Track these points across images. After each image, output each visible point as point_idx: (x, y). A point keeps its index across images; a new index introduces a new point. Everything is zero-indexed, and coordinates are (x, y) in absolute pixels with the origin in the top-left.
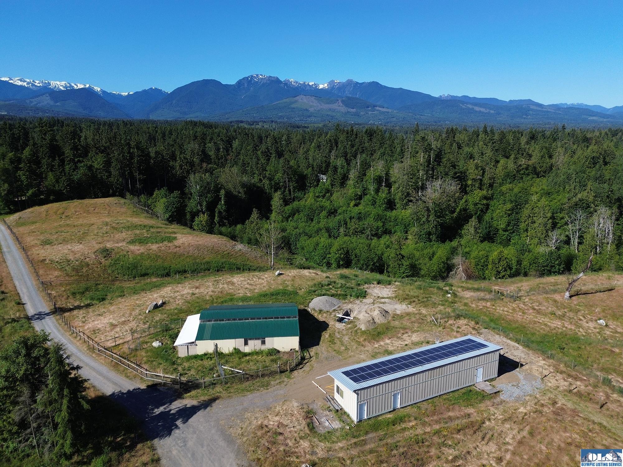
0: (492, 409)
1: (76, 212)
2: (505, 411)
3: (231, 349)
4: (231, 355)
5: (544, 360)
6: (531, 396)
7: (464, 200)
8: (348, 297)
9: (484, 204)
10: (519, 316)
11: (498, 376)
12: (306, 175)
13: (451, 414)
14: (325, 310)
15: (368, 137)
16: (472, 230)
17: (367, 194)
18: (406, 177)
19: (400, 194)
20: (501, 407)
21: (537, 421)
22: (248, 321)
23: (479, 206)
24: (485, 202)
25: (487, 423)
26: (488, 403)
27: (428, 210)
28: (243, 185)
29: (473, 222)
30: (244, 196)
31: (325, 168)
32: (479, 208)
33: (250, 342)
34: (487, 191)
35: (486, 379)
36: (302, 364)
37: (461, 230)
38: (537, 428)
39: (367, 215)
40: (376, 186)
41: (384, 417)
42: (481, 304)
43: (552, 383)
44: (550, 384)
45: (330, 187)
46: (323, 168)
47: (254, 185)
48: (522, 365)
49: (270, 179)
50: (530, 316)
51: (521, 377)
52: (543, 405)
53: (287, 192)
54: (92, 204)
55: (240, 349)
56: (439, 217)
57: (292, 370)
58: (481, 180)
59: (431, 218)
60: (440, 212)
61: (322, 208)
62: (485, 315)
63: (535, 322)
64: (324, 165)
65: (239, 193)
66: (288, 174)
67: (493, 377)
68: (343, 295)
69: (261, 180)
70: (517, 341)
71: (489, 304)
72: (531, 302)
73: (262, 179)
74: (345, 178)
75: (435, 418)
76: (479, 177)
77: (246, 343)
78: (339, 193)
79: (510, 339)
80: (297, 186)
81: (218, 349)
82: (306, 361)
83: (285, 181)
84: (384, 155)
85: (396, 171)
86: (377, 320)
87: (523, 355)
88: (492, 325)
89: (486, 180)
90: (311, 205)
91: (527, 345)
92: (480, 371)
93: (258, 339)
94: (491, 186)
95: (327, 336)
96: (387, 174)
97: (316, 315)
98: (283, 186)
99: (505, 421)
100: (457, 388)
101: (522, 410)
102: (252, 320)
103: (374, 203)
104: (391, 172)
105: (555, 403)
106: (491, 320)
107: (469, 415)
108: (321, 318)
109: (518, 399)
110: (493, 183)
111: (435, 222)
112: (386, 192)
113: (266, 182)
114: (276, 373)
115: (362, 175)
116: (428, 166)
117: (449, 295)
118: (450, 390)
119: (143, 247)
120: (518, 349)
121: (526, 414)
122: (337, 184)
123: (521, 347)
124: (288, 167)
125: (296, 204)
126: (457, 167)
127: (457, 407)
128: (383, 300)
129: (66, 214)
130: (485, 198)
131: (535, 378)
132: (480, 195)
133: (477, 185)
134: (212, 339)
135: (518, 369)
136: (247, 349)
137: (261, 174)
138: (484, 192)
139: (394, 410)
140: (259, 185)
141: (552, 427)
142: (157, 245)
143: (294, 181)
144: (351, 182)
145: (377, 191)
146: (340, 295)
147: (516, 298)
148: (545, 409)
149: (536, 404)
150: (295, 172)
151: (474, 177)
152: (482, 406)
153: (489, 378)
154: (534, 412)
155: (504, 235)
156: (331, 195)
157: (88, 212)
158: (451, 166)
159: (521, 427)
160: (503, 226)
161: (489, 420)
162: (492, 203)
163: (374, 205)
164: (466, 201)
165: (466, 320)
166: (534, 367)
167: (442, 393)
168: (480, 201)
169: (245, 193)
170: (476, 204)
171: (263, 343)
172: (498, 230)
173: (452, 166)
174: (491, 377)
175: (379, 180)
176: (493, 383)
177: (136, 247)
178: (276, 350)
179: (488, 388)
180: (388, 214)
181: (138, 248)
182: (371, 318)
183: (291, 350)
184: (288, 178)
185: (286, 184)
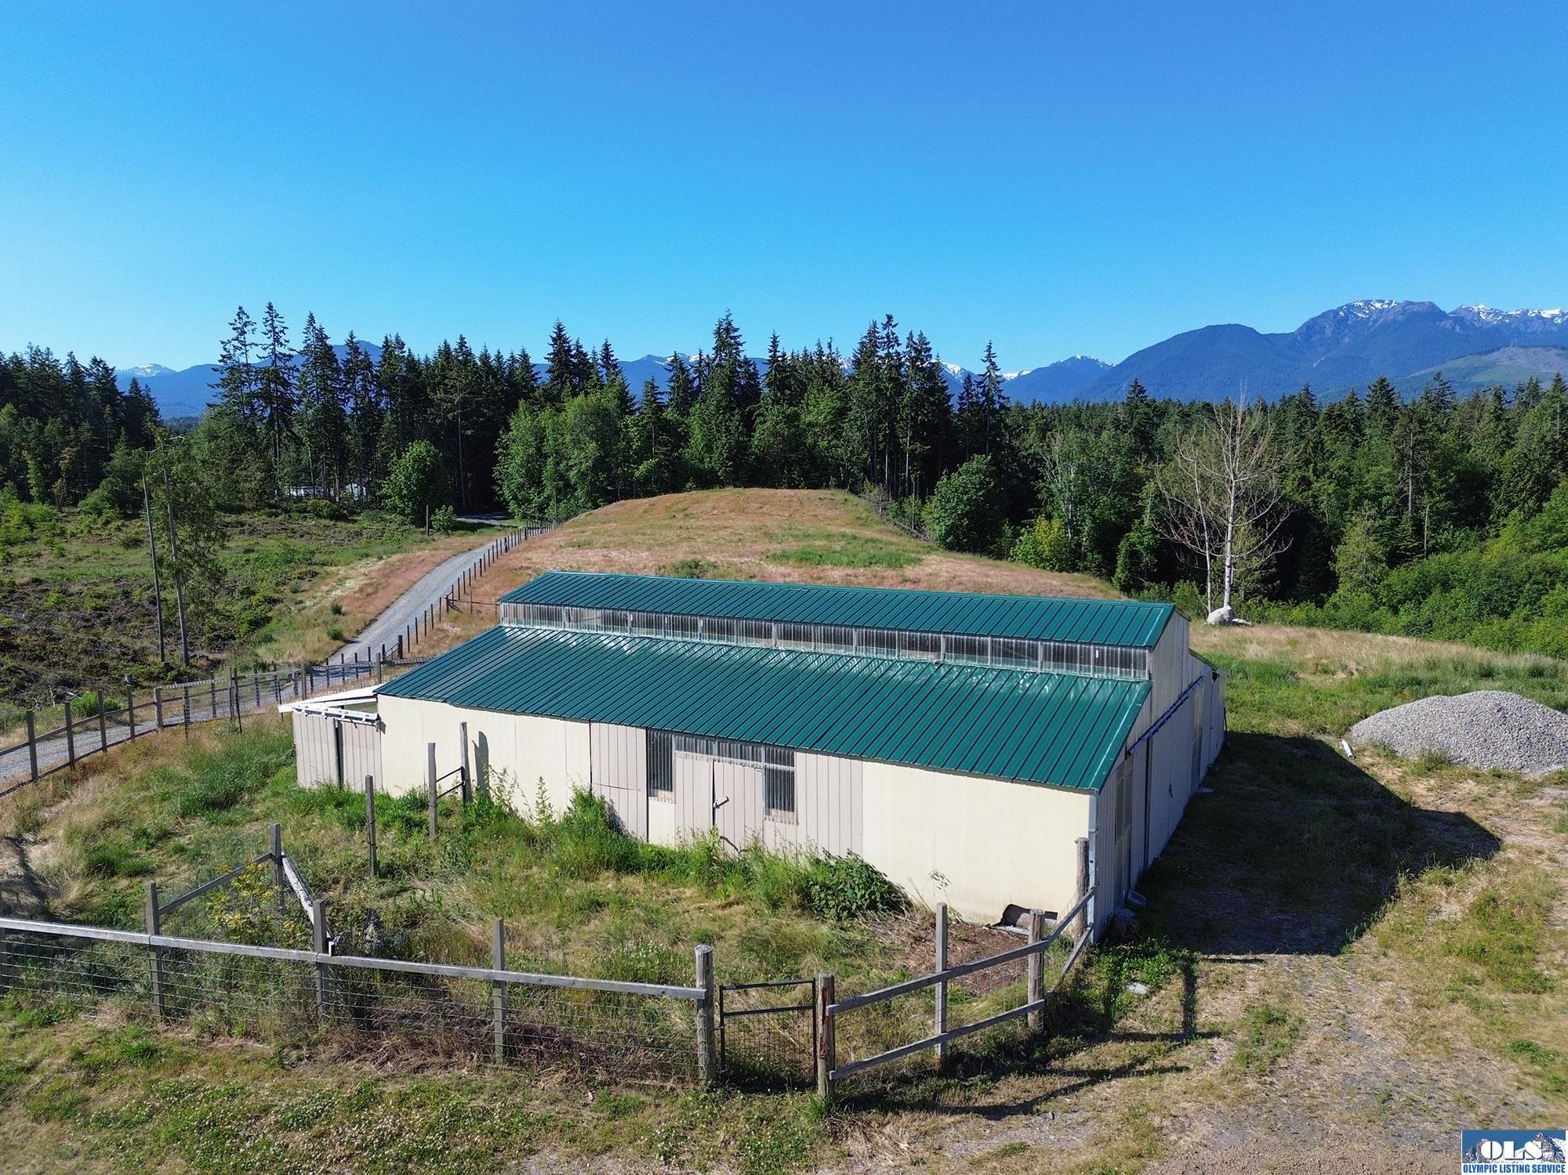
1: (714, 508)
3: (561, 804)
12: (1495, 472)
14: (1478, 762)
22: (762, 643)
36: (1034, 1069)
53: (1406, 524)
54: (764, 496)
57: (862, 1100)
66: (1416, 468)
69: (1305, 482)
73: (1312, 478)
77: (659, 773)
80: (1451, 510)
83: (1403, 491)
90: (1505, 565)
93: (742, 750)
97: (1388, 776)
98: (1390, 507)
102: (792, 645)
108: (1425, 795)
119: (802, 571)
124: (1418, 443)
125: (1434, 564)
129: (687, 512)
136: (654, 822)
137: (1307, 462)
140: (1298, 498)
142: (849, 571)
143: (1441, 491)
150: (1446, 462)
157: (743, 511)
171: (781, 792)
177: (782, 569)
178: (871, 877)
181: (788, 571)
183: (1012, 914)
184: (1416, 480)
185: (1405, 501)
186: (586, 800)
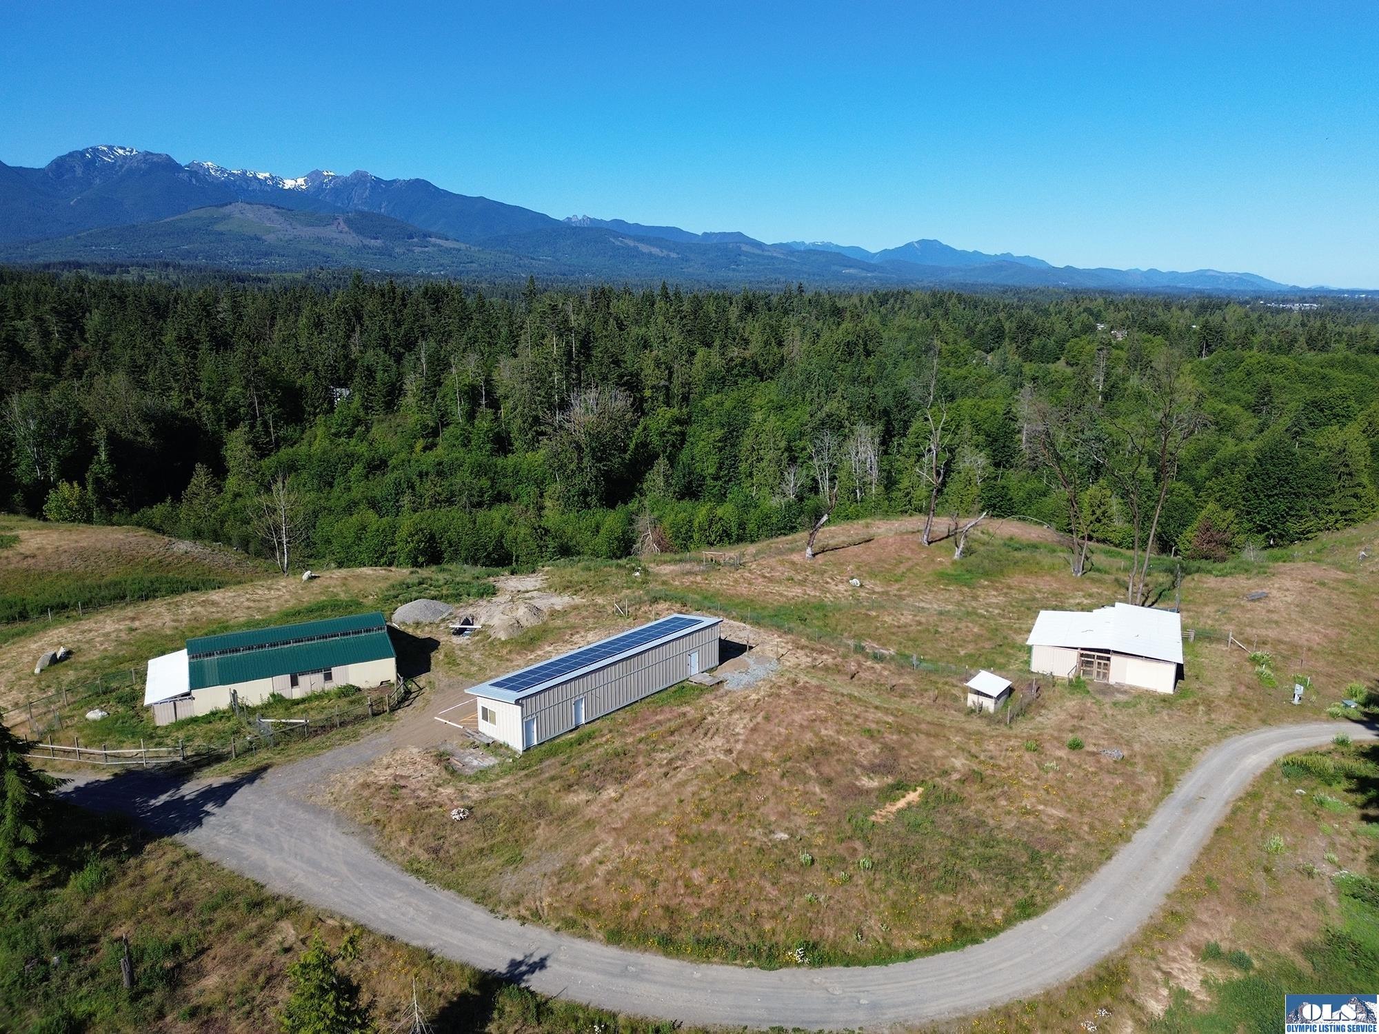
0: (714, 702)
2: (731, 702)
3: (266, 696)
4: (267, 706)
5: (780, 637)
6: (764, 680)
7: (640, 427)
8: (464, 597)
9: (676, 434)
10: (743, 589)
11: (720, 664)
12: (302, 387)
13: (658, 718)
14: (425, 621)
15: (430, 303)
16: (660, 482)
17: (448, 424)
18: (527, 386)
19: (519, 421)
20: (726, 699)
21: (774, 704)
22: (289, 645)
23: (669, 437)
24: (677, 428)
25: (710, 718)
26: (709, 696)
27: (579, 448)
28: (147, 417)
29: (661, 464)
30: (151, 442)
31: (346, 373)
32: (668, 441)
33: (301, 679)
34: (680, 408)
35: (704, 669)
36: (407, 700)
37: (641, 483)
38: (774, 712)
39: (456, 466)
40: (467, 407)
41: (563, 738)
42: (687, 580)
43: (790, 661)
44: (788, 664)
45: (362, 414)
46: (342, 373)
47: (174, 415)
48: (751, 648)
49: (214, 400)
50: (760, 586)
51: (751, 661)
52: (780, 687)
53: (259, 428)
55: (284, 695)
56: (599, 460)
57: (393, 710)
58: (667, 388)
59: (587, 462)
60: (601, 452)
61: (352, 458)
62: (695, 592)
63: (766, 594)
64: (342, 365)
65: (137, 433)
66: (257, 388)
67: (713, 665)
68: (452, 595)
69: (189, 403)
70: (743, 619)
71: (699, 578)
72: (760, 568)
73: (194, 400)
74: (394, 393)
75: (638, 725)
76: (663, 383)
77: (294, 683)
78: (385, 425)
79: (733, 618)
80: (283, 414)
81: (239, 701)
82: (413, 695)
83: (252, 404)
84: (475, 342)
85: (506, 374)
86: (524, 622)
87: (752, 636)
88: (707, 603)
89: (676, 389)
90: (324, 453)
91: (757, 622)
92: (695, 656)
93: (318, 671)
94: (685, 398)
95: (441, 657)
96: (488, 381)
97: (410, 631)
98: (246, 415)
99: (731, 712)
100: (665, 686)
101: (754, 696)
102: (298, 644)
103: (466, 442)
104: (495, 376)
105: (795, 682)
106: (706, 598)
107: (684, 714)
108: (421, 634)
109: (748, 686)
110: (689, 393)
111: (594, 471)
112: (490, 417)
113: (204, 407)
114: (366, 717)
115: (434, 384)
116: (568, 363)
117: (638, 574)
118: (655, 691)
120: (744, 629)
121: (759, 700)
122: (378, 405)
123: (748, 627)
124: (255, 372)
125: (285, 453)
126: (622, 365)
127: (667, 709)
128: (527, 595)
130: (678, 421)
131: (769, 661)
132: (668, 415)
133: (661, 399)
134: (224, 681)
135: (746, 653)
136: (297, 693)
137: (187, 389)
138: (675, 411)
139: (577, 727)
140: (185, 413)
141: (792, 708)
143: (274, 403)
144: (409, 400)
145: (471, 416)
146: (447, 596)
147: (738, 565)
148: (784, 691)
149: (771, 688)
150: (274, 383)
151: (656, 383)
152: (701, 701)
153: (707, 668)
154: (769, 696)
155: (715, 486)
156: (368, 430)
158: (611, 363)
159: (754, 714)
160: (712, 471)
161: (712, 714)
162: (690, 430)
163: (466, 446)
164: (645, 429)
165: (668, 603)
166: (768, 648)
167: (644, 695)
168: (669, 427)
169: (153, 434)
170: (662, 434)
171: (328, 677)
172: (704, 478)
173: (613, 362)
174: (711, 666)
175: (472, 395)
176: (715, 673)
178: (353, 686)
179: (707, 679)
180: (500, 461)
182: (514, 621)
183: (382, 683)
184: (259, 397)
185: (254, 410)
186: (273, 695)
